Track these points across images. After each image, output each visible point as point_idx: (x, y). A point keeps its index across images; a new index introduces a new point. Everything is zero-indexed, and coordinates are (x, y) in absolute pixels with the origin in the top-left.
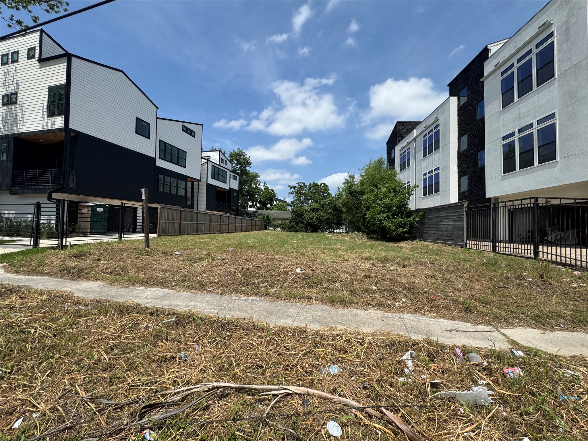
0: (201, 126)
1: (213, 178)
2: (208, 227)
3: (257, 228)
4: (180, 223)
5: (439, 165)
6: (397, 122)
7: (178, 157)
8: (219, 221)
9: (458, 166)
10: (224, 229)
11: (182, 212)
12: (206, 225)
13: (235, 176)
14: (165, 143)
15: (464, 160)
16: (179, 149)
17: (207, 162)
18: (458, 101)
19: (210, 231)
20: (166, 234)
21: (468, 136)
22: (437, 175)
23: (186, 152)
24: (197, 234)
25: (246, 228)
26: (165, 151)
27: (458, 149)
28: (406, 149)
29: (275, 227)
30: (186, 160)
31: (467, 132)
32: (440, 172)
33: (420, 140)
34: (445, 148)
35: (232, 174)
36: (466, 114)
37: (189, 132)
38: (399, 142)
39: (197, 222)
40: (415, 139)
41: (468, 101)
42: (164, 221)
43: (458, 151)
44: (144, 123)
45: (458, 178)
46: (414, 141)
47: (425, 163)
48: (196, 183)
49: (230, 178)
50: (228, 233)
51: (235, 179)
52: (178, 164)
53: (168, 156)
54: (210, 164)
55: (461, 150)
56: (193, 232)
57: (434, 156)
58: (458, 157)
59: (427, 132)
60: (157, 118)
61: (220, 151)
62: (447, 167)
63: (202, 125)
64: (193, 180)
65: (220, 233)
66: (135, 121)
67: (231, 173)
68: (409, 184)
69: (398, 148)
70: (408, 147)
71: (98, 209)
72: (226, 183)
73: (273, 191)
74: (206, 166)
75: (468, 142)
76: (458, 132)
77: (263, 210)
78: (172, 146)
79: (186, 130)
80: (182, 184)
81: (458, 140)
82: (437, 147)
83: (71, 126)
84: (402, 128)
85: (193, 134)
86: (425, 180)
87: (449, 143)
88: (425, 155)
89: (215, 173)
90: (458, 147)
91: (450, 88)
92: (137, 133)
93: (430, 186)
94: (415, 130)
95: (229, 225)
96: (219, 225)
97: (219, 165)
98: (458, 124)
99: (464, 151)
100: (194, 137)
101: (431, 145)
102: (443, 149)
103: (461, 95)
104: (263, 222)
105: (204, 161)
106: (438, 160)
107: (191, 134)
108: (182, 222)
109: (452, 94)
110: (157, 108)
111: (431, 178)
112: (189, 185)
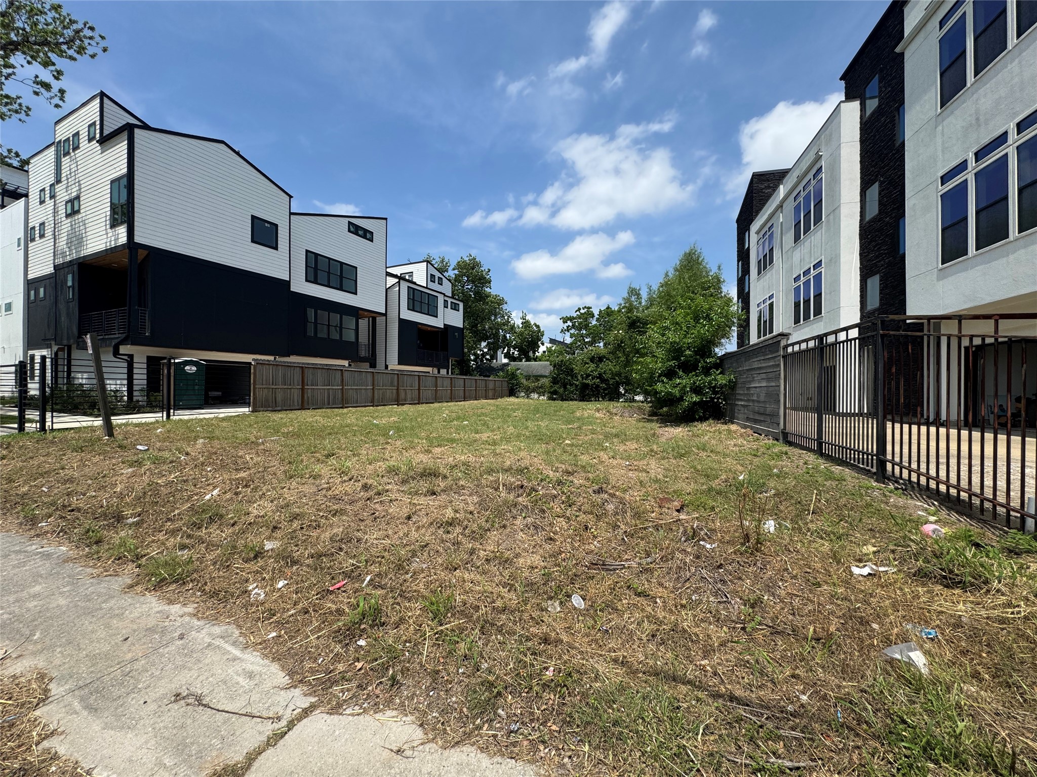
0: (385, 221)
1: (412, 308)
2: (370, 394)
3: (491, 394)
4: (303, 389)
5: (821, 255)
6: (753, 175)
7: (341, 277)
8: (396, 383)
9: (861, 254)
10: (409, 396)
11: (306, 370)
12: (363, 391)
13: (455, 303)
14: (317, 255)
15: (871, 242)
16: (342, 264)
17: (399, 282)
18: (861, 110)
19: (372, 401)
20: (270, 409)
21: (880, 186)
22: (818, 278)
23: (356, 268)
24: (342, 408)
25: (462, 393)
26: (316, 269)
27: (861, 216)
28: (766, 228)
29: (528, 391)
30: (356, 281)
31: (877, 176)
32: (823, 270)
33: (790, 205)
34: (831, 217)
35: (450, 300)
36: (875, 136)
37: (360, 233)
38: (757, 215)
39: (343, 386)
40: (780, 206)
41: (879, 106)
42: (264, 386)
43: (861, 221)
44: (266, 225)
45: (861, 281)
46: (780, 210)
47: (796, 256)
48: (380, 320)
49: (446, 307)
50: (419, 404)
51: (455, 307)
52: (341, 289)
53: (322, 276)
54: (404, 286)
55: (868, 218)
56: (333, 404)
57: (813, 238)
58: (860, 235)
59: (801, 187)
60: (291, 214)
61: (428, 262)
62: (835, 260)
63: (386, 219)
64: (373, 316)
65: (398, 405)
66: (250, 222)
67: (446, 299)
68: (771, 301)
69: (755, 227)
70: (769, 225)
71: (187, 368)
72: (437, 317)
73: (538, 327)
74: (398, 289)
75: (879, 198)
76: (862, 178)
77: (521, 361)
78: (330, 259)
79: (355, 229)
80: (350, 322)
81: (861, 196)
82: (818, 219)
83: (138, 239)
84: (763, 187)
85: (368, 236)
86: (797, 290)
87: (839, 206)
88: (797, 238)
89: (413, 300)
90: (861, 212)
91: (845, 83)
92: (253, 241)
93: (807, 302)
94: (781, 187)
95: (419, 389)
96: (395, 391)
97: (426, 288)
98: (861, 162)
99: (873, 220)
100: (372, 241)
101: (807, 215)
102: (828, 221)
103: (868, 95)
104: (505, 384)
105: (391, 281)
106: (820, 245)
107: (364, 237)
108: (306, 387)
109: (849, 97)
110: (291, 197)
111: (807, 284)
112: (363, 324)
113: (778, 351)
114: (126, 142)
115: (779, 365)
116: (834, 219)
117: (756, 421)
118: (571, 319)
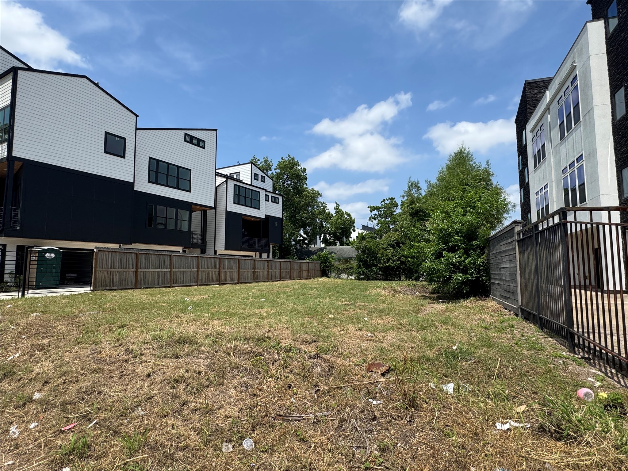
0: (215, 132)
1: (237, 201)
2: (195, 275)
3: (305, 274)
4: (136, 272)
5: (582, 150)
6: (525, 83)
7: (178, 178)
8: (218, 266)
9: (615, 149)
10: (229, 277)
11: (140, 256)
12: (189, 273)
13: (275, 198)
14: (158, 161)
15: (622, 138)
16: (178, 167)
17: (226, 181)
18: (605, 28)
19: (197, 282)
20: (108, 288)
21: (625, 90)
22: (580, 169)
23: (190, 170)
24: (170, 287)
25: (277, 274)
26: (157, 172)
27: (613, 116)
28: (538, 128)
29: (339, 272)
30: (190, 181)
31: (622, 82)
32: (584, 163)
33: (554, 107)
34: (587, 118)
35: (270, 195)
36: (618, 49)
37: (195, 142)
38: (530, 117)
39: (171, 268)
40: (547, 109)
41: (619, 24)
42: (104, 270)
43: (613, 120)
44: (117, 139)
45: (617, 171)
46: (547, 112)
47: (563, 150)
48: (210, 213)
49: (267, 200)
50: (238, 283)
51: (275, 201)
52: (177, 188)
53: (162, 178)
54: (231, 183)
55: (618, 117)
56: (163, 284)
57: (574, 135)
58: (613, 132)
59: (562, 93)
60: (137, 129)
61: (252, 163)
62: (593, 154)
63: (216, 130)
64: (204, 210)
65: (219, 284)
66: (104, 137)
67: (267, 193)
68: (546, 190)
69: (530, 126)
70: (540, 124)
71: (47, 255)
72: (259, 209)
73: (349, 215)
74: (225, 186)
75: (625, 100)
76: (610, 84)
77: (335, 245)
78: (168, 164)
79: (191, 140)
80: (185, 215)
81: (611, 99)
82: (577, 119)
83: (15, 154)
84: (535, 92)
85: (201, 144)
86: (565, 179)
87: (593, 107)
88: (562, 136)
89: (239, 195)
90: (612, 112)
91: (592, 6)
92: (106, 152)
93: (574, 190)
94: (547, 92)
95: (239, 271)
96: (217, 273)
97: (251, 185)
98: (609, 70)
99: (622, 119)
100: (204, 148)
101: (569, 115)
102: (585, 121)
103: (610, 16)
104: (318, 266)
105: (220, 180)
106: (580, 142)
107: (198, 145)
108: (139, 270)
109: (596, 17)
110: (137, 116)
111: (572, 175)
112: (196, 216)
113: (513, 236)
114: (11, 81)
115: (515, 249)
116: (589, 119)
117: (506, 298)
118: (377, 208)
